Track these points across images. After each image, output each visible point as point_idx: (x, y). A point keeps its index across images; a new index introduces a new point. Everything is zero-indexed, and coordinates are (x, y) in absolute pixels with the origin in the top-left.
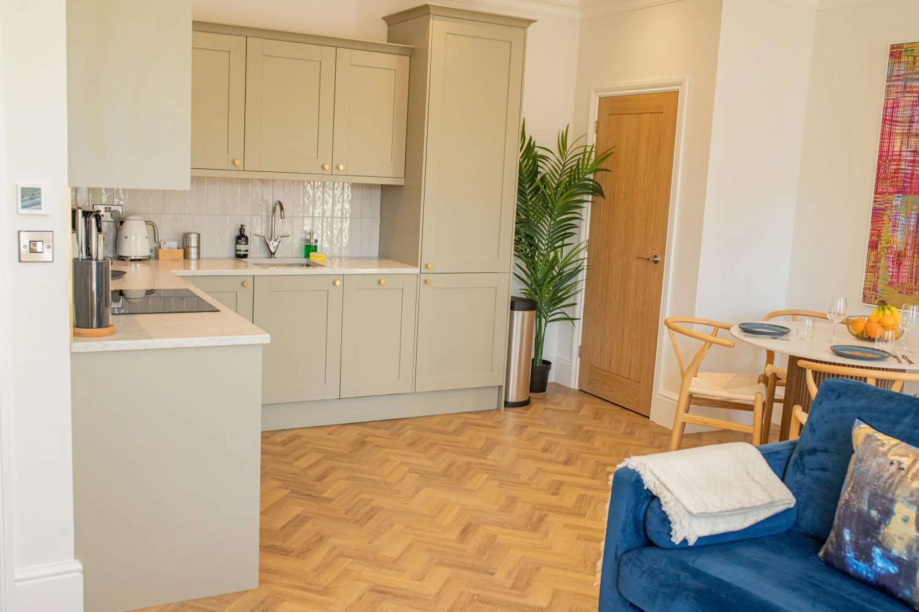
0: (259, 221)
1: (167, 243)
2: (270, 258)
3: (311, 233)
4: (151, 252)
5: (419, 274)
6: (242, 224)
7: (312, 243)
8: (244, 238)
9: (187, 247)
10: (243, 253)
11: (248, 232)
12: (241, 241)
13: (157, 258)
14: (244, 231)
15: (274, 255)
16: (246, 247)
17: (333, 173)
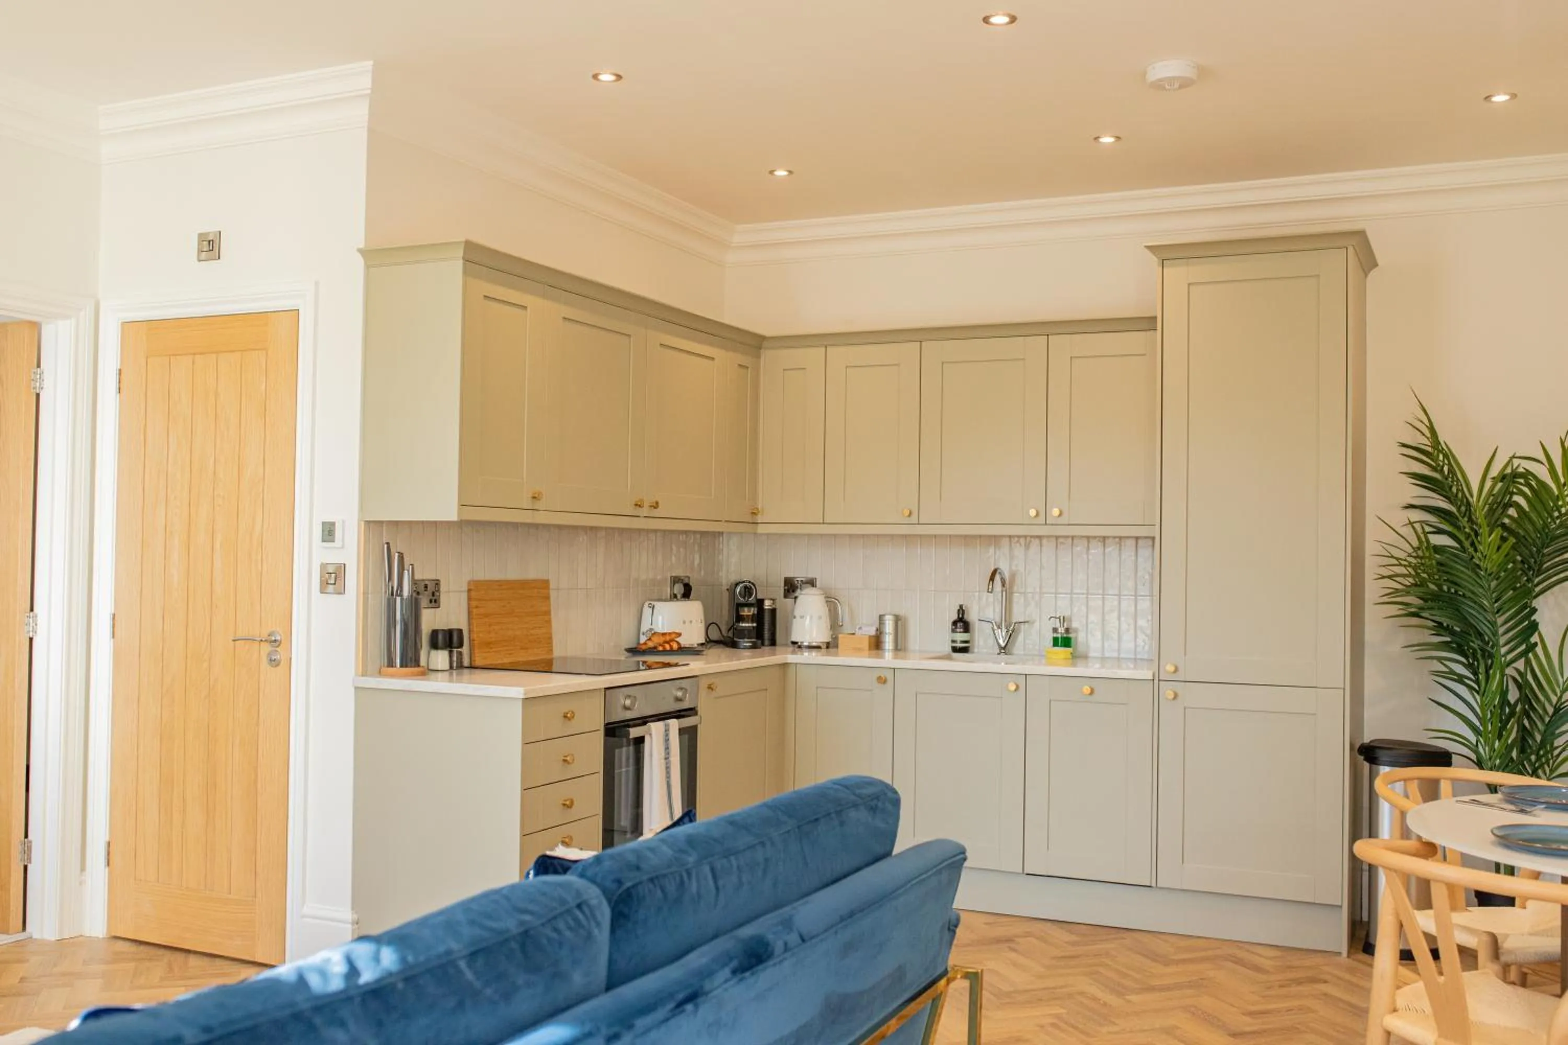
0: (991, 599)
1: (864, 629)
2: (999, 654)
3: (1062, 618)
4: (832, 638)
5: (1157, 680)
6: (961, 603)
7: (1061, 633)
8: (961, 624)
9: (881, 633)
10: (959, 645)
11: (972, 616)
12: (956, 628)
13: (836, 646)
14: (963, 614)
15: (1005, 649)
16: (965, 636)
17: (1047, 522)
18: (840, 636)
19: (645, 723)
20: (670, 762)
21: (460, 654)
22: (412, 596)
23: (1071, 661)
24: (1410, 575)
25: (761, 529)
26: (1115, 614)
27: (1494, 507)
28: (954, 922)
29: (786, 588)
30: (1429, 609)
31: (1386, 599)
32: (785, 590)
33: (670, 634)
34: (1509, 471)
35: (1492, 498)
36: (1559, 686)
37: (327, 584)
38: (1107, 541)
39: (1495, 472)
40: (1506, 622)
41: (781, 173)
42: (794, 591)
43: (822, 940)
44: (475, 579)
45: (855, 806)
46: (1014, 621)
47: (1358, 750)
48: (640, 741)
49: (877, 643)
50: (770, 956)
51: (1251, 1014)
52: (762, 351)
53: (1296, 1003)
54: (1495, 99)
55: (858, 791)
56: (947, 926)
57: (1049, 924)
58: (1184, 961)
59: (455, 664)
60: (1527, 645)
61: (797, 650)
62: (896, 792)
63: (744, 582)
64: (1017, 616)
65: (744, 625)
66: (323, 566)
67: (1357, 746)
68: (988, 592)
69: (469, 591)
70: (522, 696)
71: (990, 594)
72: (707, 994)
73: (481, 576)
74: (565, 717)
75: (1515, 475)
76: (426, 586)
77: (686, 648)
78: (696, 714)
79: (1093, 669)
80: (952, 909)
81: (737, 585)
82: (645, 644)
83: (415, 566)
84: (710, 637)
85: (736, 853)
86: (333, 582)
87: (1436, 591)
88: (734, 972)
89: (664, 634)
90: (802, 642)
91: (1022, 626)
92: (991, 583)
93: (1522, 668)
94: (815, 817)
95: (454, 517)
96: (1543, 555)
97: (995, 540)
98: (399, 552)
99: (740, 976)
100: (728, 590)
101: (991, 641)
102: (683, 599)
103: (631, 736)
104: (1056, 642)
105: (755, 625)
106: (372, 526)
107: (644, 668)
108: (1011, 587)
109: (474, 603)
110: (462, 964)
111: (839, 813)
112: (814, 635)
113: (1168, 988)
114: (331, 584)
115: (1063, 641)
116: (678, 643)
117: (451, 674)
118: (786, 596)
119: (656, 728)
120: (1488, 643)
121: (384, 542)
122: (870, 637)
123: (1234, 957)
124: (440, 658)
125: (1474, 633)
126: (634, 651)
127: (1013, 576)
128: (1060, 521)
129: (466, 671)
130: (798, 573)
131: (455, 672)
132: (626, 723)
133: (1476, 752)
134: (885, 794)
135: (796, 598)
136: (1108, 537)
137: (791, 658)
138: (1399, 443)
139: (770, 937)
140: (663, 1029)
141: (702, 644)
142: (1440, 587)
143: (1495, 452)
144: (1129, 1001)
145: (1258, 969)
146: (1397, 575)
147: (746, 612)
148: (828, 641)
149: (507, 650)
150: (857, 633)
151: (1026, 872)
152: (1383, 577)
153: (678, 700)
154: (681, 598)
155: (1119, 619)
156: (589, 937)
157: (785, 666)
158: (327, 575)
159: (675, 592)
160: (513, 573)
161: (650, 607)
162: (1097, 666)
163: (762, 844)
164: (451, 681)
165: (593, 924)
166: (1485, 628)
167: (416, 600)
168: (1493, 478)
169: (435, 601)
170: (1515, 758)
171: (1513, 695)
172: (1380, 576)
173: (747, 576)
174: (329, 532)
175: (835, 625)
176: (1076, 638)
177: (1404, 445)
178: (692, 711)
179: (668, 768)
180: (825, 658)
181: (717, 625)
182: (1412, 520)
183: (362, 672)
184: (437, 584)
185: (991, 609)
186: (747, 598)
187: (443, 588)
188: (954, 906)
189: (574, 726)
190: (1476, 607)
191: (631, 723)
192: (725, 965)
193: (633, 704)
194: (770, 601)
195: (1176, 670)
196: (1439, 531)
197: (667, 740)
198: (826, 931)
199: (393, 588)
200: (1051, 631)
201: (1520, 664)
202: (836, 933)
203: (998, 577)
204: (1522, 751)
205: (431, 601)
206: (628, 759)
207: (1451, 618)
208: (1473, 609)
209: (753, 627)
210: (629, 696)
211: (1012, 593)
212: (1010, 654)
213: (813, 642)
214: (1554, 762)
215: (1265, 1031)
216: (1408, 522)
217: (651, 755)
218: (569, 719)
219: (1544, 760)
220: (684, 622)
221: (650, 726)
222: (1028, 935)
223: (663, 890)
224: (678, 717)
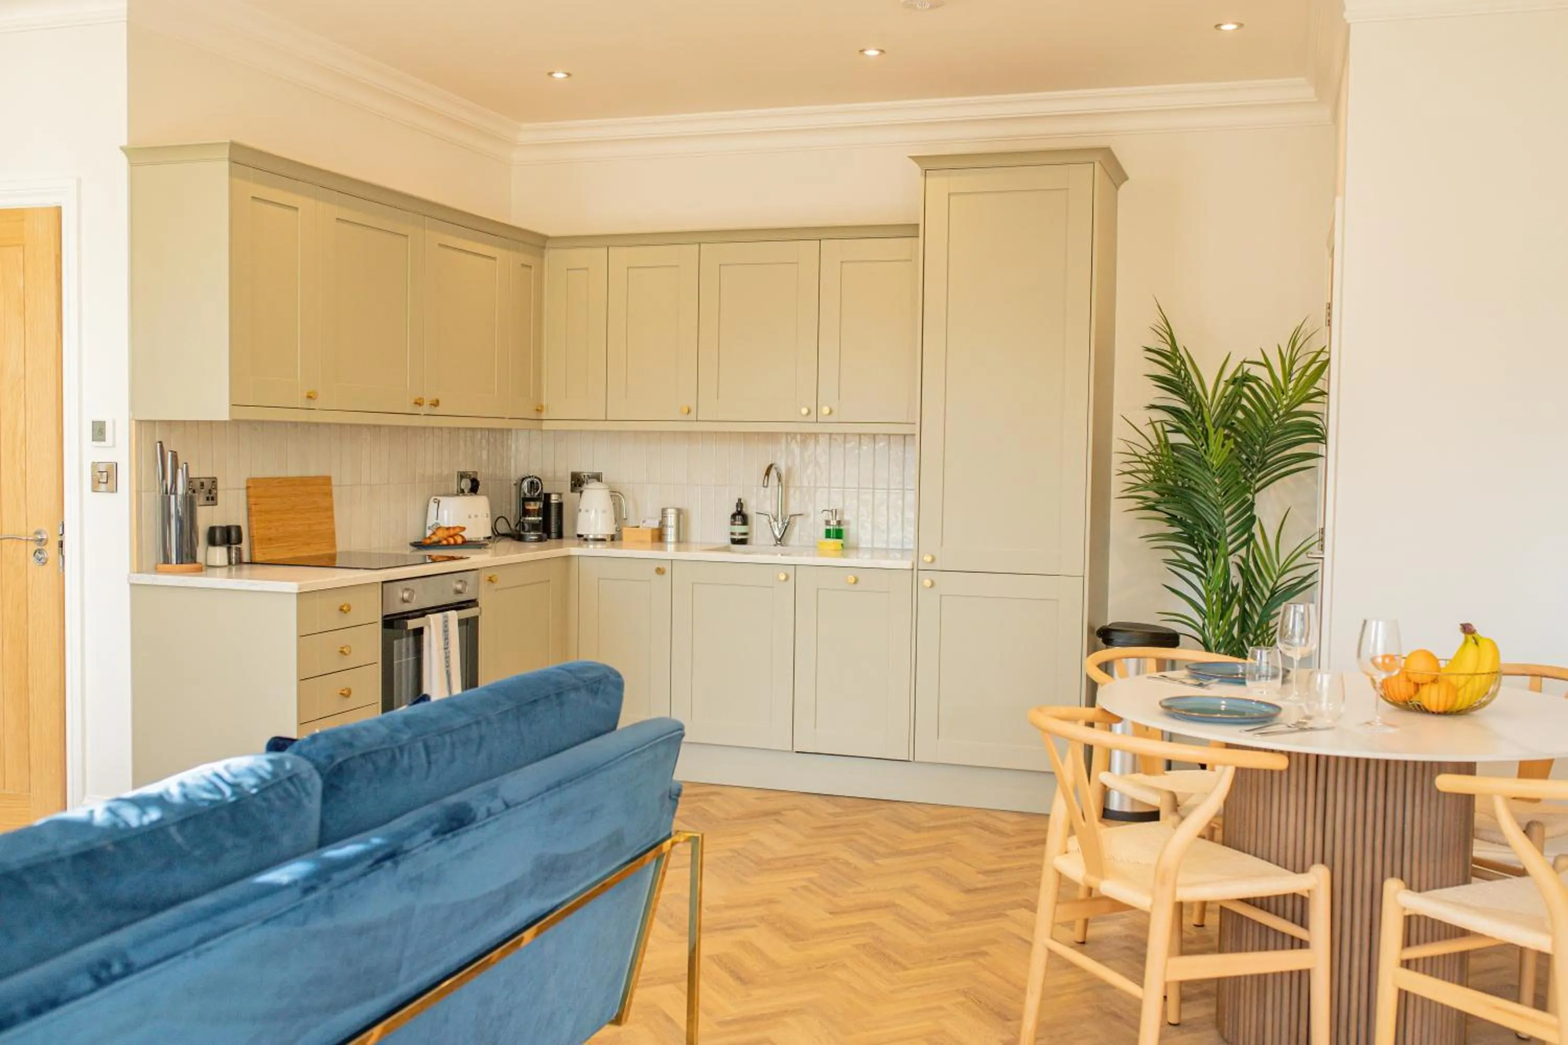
0: (768, 493)
1: (648, 521)
2: (775, 545)
3: (834, 511)
4: (616, 531)
5: (915, 570)
6: (740, 497)
7: (833, 525)
8: (740, 517)
9: (663, 526)
10: (737, 537)
11: (749, 510)
12: (735, 520)
13: (621, 539)
14: (742, 508)
15: (780, 541)
16: (743, 529)
17: (818, 420)
18: (624, 529)
19: (423, 615)
20: (449, 652)
21: (239, 551)
22: (186, 494)
23: (840, 552)
24: (1149, 472)
25: (546, 426)
26: (885, 507)
27: (1226, 408)
28: (676, 792)
29: (573, 482)
30: (1165, 502)
31: (1126, 494)
32: (572, 484)
33: (454, 528)
34: (1239, 374)
35: (1224, 399)
36: (1275, 572)
37: (99, 482)
38: (877, 438)
39: (1227, 375)
40: (1231, 513)
41: (559, 75)
42: (580, 486)
43: (528, 806)
44: (253, 476)
45: (576, 689)
46: (791, 513)
47: (1097, 632)
48: (419, 632)
49: (659, 536)
50: (473, 820)
51: (985, 873)
52: (546, 251)
53: (1027, 862)
54: (1224, 27)
55: (580, 675)
56: (668, 794)
57: (816, 798)
58: (935, 828)
59: (234, 561)
60: (1249, 535)
61: (582, 542)
62: (619, 676)
63: (530, 477)
64: (793, 508)
65: (530, 518)
66: (94, 465)
67: (1097, 629)
68: (764, 486)
69: (248, 488)
70: (296, 591)
71: (766, 489)
72: (407, 852)
73: (259, 473)
74: (341, 610)
75: (1247, 378)
76: (202, 484)
77: (471, 541)
78: (477, 605)
79: (864, 560)
80: (671, 780)
81: (523, 479)
82: (430, 538)
83: (189, 464)
84: (499, 531)
85: (451, 731)
86: (105, 480)
87: (1172, 486)
88: (435, 834)
89: (448, 529)
90: (588, 535)
91: (798, 518)
92: (766, 477)
93: (1244, 555)
94: (534, 698)
95: (226, 417)
96: (1265, 454)
97: (771, 437)
98: (171, 451)
99: (441, 837)
100: (515, 484)
101: (769, 534)
102: (469, 494)
103: (409, 628)
104: (828, 534)
105: (540, 518)
106: (143, 425)
107: (430, 561)
108: (787, 482)
109: (252, 500)
110: (173, 830)
111: (559, 695)
112: (599, 527)
113: (915, 852)
114: (104, 483)
115: (836, 533)
116: (462, 537)
117: (230, 570)
118: (572, 491)
119: (435, 620)
120: (1215, 535)
121: (158, 440)
122: (653, 530)
123: (980, 823)
124: (219, 554)
125: (1203, 524)
126: (418, 545)
127: (789, 470)
128: (833, 418)
129: (245, 566)
130: (585, 468)
131: (234, 568)
132: (405, 615)
133: (1202, 634)
134: (607, 677)
135: (581, 492)
136: (878, 434)
137: (574, 551)
138: (1143, 346)
139: (474, 804)
140: (362, 882)
141: (489, 538)
142: (1175, 482)
143: (1229, 356)
144: (878, 865)
145: (1001, 833)
146: (1138, 471)
147: (532, 506)
148: (612, 533)
149: (288, 546)
150: (641, 526)
151: (796, 749)
152: (1124, 473)
153: (458, 592)
154: (468, 493)
155: (888, 510)
156: (299, 805)
157: (568, 558)
158: (99, 474)
159: (463, 487)
160: (293, 471)
161: (435, 502)
162: (867, 556)
163: (478, 723)
164: (229, 577)
165: (303, 794)
166: (1213, 520)
167: (191, 497)
168: (1226, 381)
169: (213, 499)
170: (1236, 636)
171: (1236, 578)
172: (1121, 472)
173: (534, 470)
174: (99, 431)
175: (619, 518)
176: (848, 530)
177: (1149, 350)
178: (472, 603)
179: (447, 658)
180: (608, 550)
181: (506, 519)
182: (1153, 420)
183: (138, 570)
184: (214, 482)
185: (768, 502)
186: (532, 493)
187: (220, 485)
188: (675, 778)
189: (350, 620)
190: (1206, 502)
191: (410, 615)
192: (426, 827)
193: (411, 596)
194: (557, 496)
195: (933, 560)
196: (1178, 430)
197: (446, 631)
198: (530, 799)
199: (167, 486)
200: (824, 523)
201: (1243, 552)
202: (543, 799)
203: (773, 473)
204: (1242, 630)
205: (208, 499)
206: (408, 649)
207: (1184, 511)
208: (1204, 503)
209: (540, 521)
210: (407, 589)
211: (787, 487)
212: (786, 546)
213: (598, 535)
214: (1269, 640)
215: (995, 887)
216: (1149, 422)
217: (430, 645)
218: (345, 612)
219: (1260, 639)
220: (470, 517)
221: (429, 618)
222: (795, 808)
223: (374, 763)
224: (457, 609)
